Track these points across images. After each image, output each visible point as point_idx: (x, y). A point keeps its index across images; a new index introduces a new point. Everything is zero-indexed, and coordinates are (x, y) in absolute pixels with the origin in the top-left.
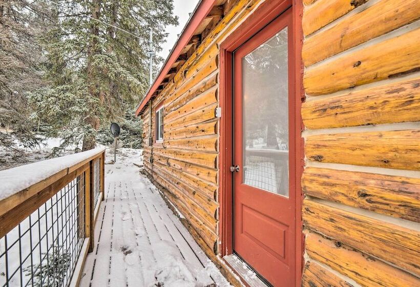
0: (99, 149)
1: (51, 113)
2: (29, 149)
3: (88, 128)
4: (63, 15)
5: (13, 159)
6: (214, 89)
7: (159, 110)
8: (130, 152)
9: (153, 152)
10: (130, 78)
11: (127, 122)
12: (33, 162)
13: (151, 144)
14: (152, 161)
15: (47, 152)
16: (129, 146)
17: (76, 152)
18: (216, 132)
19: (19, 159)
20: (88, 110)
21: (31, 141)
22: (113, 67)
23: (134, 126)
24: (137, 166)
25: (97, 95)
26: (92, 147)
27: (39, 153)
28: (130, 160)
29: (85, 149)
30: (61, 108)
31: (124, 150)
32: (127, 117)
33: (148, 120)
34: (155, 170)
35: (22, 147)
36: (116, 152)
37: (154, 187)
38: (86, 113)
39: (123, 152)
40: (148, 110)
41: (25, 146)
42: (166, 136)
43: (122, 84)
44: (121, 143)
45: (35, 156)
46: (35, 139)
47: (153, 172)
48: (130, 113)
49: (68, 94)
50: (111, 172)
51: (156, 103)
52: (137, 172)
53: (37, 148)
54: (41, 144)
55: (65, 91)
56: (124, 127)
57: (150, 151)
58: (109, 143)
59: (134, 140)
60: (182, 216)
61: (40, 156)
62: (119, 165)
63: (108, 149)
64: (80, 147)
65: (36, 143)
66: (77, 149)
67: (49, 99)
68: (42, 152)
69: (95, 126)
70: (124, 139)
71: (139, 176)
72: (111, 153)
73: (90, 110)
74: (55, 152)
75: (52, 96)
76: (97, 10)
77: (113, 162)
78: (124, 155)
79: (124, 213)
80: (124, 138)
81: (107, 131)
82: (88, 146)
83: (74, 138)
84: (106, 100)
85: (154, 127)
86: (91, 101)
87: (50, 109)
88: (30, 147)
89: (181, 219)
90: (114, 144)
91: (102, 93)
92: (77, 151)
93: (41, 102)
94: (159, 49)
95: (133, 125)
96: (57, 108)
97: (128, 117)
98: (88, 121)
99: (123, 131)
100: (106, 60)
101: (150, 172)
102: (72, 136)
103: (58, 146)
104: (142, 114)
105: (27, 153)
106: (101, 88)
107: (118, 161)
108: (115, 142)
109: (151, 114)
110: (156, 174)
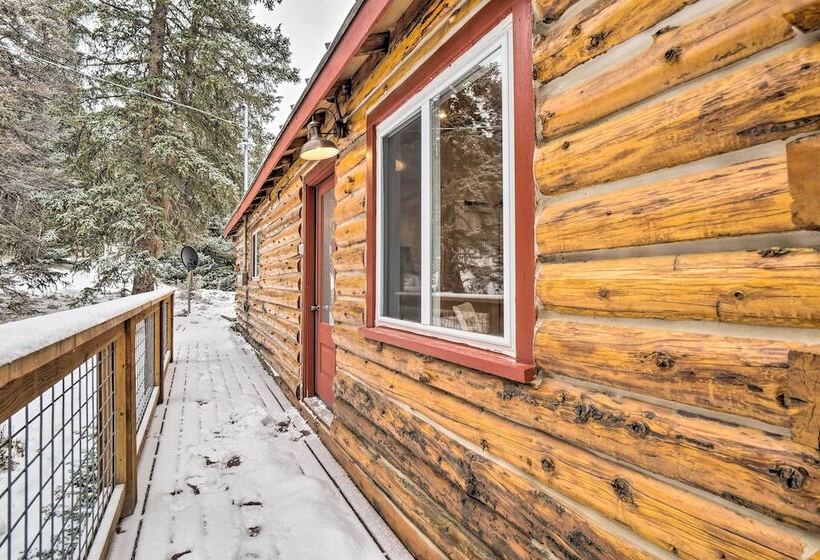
0: (161, 290)
1: (82, 231)
2: (37, 292)
3: (144, 256)
4: (99, 62)
5: (9, 308)
6: (298, 224)
7: (255, 233)
8: (216, 296)
9: (250, 294)
10: (215, 174)
11: (212, 241)
12: (45, 313)
13: (245, 283)
14: (247, 308)
15: (68, 297)
16: (215, 286)
17: (123, 296)
18: (299, 270)
19: (20, 308)
20: (143, 227)
21: (42, 277)
22: (187, 156)
23: (226, 248)
24: (228, 319)
25: (158, 201)
26: (149, 288)
27: (53, 297)
28: (217, 310)
29: (136, 291)
30: (98, 223)
31: (205, 293)
32: (213, 230)
33: (242, 245)
34: (251, 321)
35: (25, 288)
36: (191, 296)
37: (248, 347)
38: (139, 231)
39: (204, 297)
40: (242, 229)
41: (30, 287)
42: (262, 271)
43: (201, 183)
44: (200, 280)
45: (48, 302)
46: (48, 274)
47: (248, 324)
48: (217, 223)
49: (110, 200)
50: (182, 328)
51: (253, 221)
52: (225, 327)
53: (50, 289)
54: (58, 283)
55: (105, 195)
56: (207, 250)
57: (244, 293)
58: (179, 281)
59: (225, 275)
60: (276, 374)
61: (56, 303)
62: (197, 319)
63: (177, 290)
64: (130, 286)
65: (51, 280)
66: (124, 290)
67: (79, 209)
68: (58, 296)
69: (154, 252)
70: (206, 273)
71: (228, 333)
72: (182, 297)
73: (147, 226)
74: (87, 297)
75: (82, 204)
76: (157, 57)
77: (185, 314)
78: (205, 301)
79: (201, 375)
80: (208, 272)
81: (173, 257)
82: (142, 285)
83: (120, 271)
84: (174, 208)
85: (249, 257)
86: (149, 211)
87: (80, 225)
88: (38, 287)
89: (275, 378)
90: (188, 281)
91: (167, 197)
92: (123, 294)
93: (65, 214)
94: (268, 117)
95: (224, 246)
96: (91, 223)
97: (215, 232)
98: (144, 244)
99: (206, 258)
100: (174, 144)
101: (244, 326)
102: (115, 270)
103: (92, 286)
104: (235, 233)
105: (32, 298)
106: (165, 190)
107: (195, 311)
108: (188, 279)
109: (246, 237)
110: (252, 327)
